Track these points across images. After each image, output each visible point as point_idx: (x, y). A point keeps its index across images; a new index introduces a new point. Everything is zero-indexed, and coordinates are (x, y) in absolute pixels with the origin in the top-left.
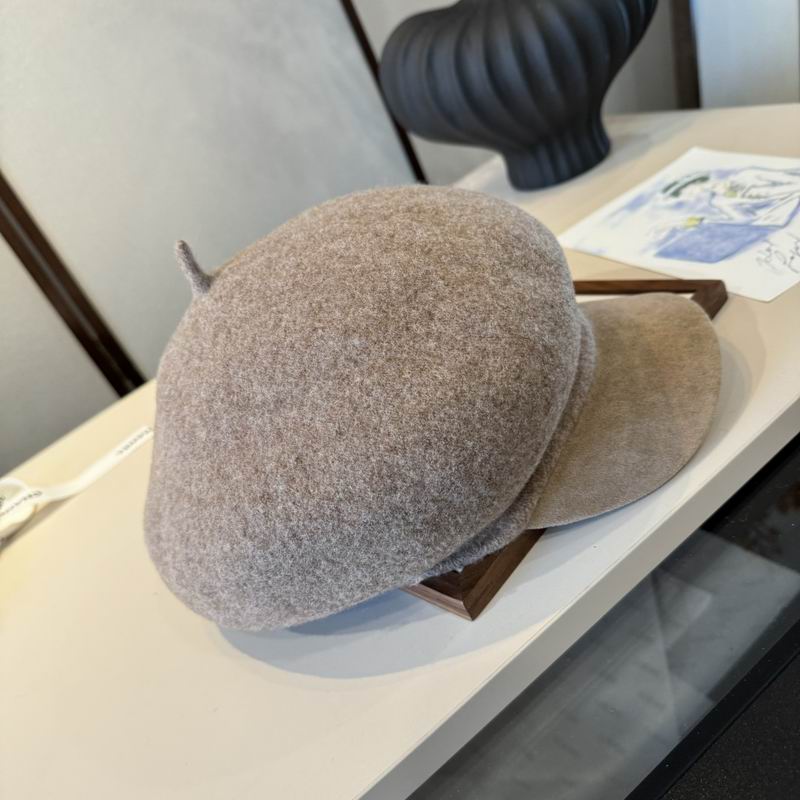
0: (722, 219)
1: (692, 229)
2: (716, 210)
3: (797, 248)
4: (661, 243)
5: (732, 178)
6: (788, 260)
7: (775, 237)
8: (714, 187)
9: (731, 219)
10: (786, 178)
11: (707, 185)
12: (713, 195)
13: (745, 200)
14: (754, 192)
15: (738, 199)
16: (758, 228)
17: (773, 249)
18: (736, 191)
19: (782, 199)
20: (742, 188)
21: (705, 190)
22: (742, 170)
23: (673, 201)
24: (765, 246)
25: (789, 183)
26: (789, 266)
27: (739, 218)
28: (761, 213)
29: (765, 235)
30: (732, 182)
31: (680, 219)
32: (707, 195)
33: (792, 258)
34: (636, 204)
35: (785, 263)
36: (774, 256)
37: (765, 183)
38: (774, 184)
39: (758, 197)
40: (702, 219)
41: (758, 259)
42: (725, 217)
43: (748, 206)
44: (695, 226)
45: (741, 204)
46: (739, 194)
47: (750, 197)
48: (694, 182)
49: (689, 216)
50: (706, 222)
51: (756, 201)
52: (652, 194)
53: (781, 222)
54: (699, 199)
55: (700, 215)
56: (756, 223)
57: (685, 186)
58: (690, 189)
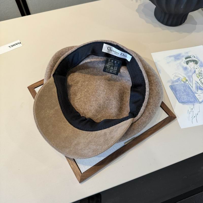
0: (191, 85)
2: (191, 79)
4: (173, 82)
5: (202, 68)
6: (193, 117)
7: (197, 105)
9: (192, 87)
11: (196, 66)
12: (195, 72)
13: (199, 82)
15: (198, 80)
16: (195, 97)
17: (193, 109)
18: (200, 76)
20: (202, 76)
21: (194, 68)
23: (185, 65)
24: (192, 107)
26: (192, 119)
27: (194, 89)
28: (200, 91)
29: (195, 102)
30: (201, 71)
31: (182, 75)
32: (193, 70)
34: (177, 57)
36: (192, 112)
40: (187, 81)
41: (188, 110)
43: (198, 85)
44: (184, 82)
46: (200, 78)
47: (201, 82)
48: (194, 61)
49: (185, 76)
50: (187, 82)
51: (201, 84)
52: (183, 56)
53: (200, 100)
54: (191, 71)
55: (187, 78)
56: (196, 95)
57: (191, 61)
58: (191, 64)
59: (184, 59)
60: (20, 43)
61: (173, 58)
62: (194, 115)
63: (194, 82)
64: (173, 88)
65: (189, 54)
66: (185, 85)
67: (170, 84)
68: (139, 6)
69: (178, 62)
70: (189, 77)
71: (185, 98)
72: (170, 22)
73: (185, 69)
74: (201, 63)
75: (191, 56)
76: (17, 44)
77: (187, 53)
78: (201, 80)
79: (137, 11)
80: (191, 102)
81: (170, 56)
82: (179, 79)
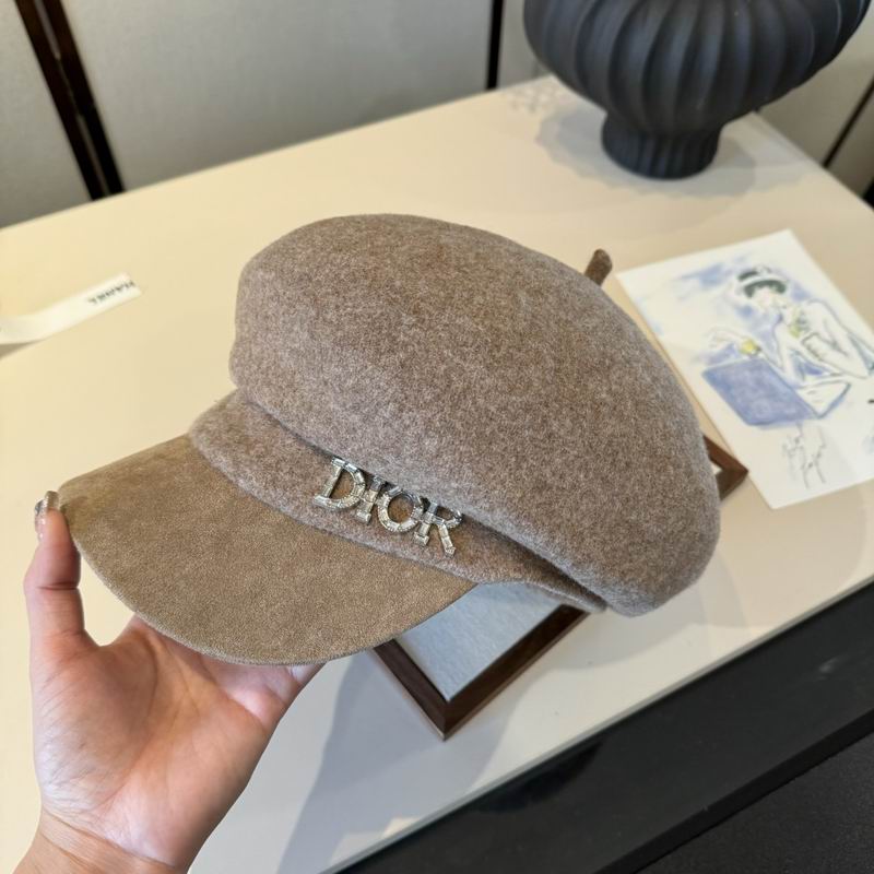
0: (775, 363)
1: (746, 358)
2: (774, 344)
3: (819, 455)
4: (713, 360)
5: (804, 305)
6: (807, 466)
7: (811, 426)
8: (785, 307)
9: (782, 368)
10: (846, 345)
11: (782, 299)
12: (781, 319)
13: (803, 350)
14: (815, 343)
15: (796, 343)
16: (799, 402)
17: (802, 443)
18: (800, 329)
19: (834, 375)
20: (807, 329)
21: (776, 306)
22: (816, 300)
23: (743, 300)
24: (797, 432)
25: (845, 354)
26: (805, 474)
27: (790, 374)
28: (811, 380)
30: (802, 313)
31: (739, 333)
32: (774, 314)
33: (810, 466)
34: (710, 277)
35: (803, 467)
36: (798, 452)
37: (826, 336)
38: (835, 345)
39: (814, 353)
40: (759, 349)
41: (784, 447)
42: (779, 363)
43: (802, 360)
44: (749, 354)
45: (798, 353)
46: (803, 335)
47: (809, 348)
48: (770, 283)
49: (751, 336)
50: (761, 355)
51: (811, 358)
52: (729, 273)
53: (821, 408)
54: (766, 316)
55: (759, 342)
56: (802, 393)
57: (761, 284)
58: (764, 294)
59: (734, 280)
60: (132, 284)
61: (695, 283)
62: (810, 460)
63: (785, 352)
64: (716, 379)
65: (750, 264)
66: (756, 365)
67: (703, 367)
68: (545, 124)
69: (716, 291)
70: (764, 336)
71: (765, 406)
72: (662, 165)
73: (747, 312)
74: (797, 287)
75: (759, 270)
76: (118, 289)
77: (741, 259)
78: (808, 342)
79: (541, 139)
80: (788, 418)
81: (686, 278)
82: (730, 348)
